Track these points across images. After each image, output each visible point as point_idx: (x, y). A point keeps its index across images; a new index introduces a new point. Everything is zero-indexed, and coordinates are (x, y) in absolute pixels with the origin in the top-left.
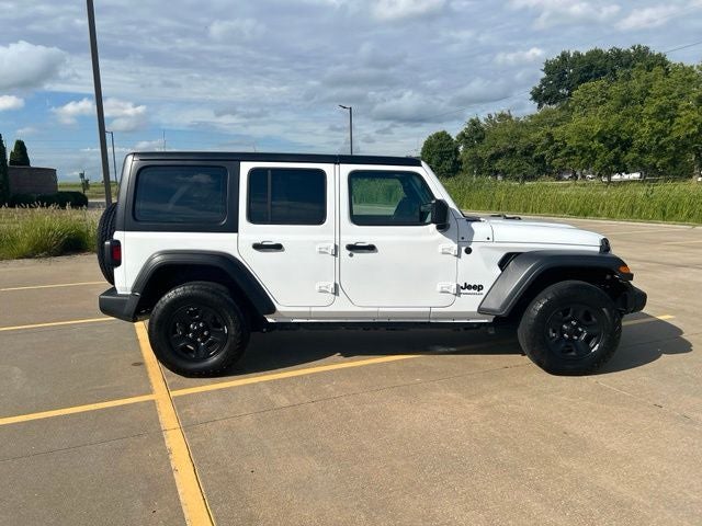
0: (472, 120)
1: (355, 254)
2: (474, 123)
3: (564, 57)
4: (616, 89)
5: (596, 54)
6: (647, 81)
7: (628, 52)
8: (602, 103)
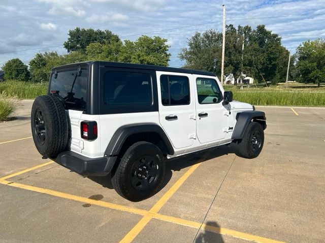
0: (38, 55)
1: (201, 118)
2: (39, 56)
3: (78, 30)
4: (104, 47)
5: (91, 31)
6: (117, 46)
7: (103, 33)
8: (101, 53)
